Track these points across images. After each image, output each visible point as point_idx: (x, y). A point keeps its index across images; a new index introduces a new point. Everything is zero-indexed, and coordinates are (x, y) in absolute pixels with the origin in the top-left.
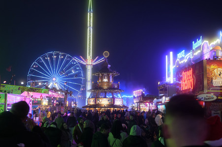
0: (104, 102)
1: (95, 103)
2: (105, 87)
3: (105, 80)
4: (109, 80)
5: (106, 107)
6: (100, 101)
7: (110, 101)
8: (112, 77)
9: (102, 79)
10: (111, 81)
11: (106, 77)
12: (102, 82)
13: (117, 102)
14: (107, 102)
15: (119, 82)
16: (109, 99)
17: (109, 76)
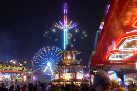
0: (67, 76)
1: (60, 77)
2: (68, 63)
3: (69, 57)
5: (68, 81)
6: (64, 76)
7: (72, 76)
8: (75, 55)
9: (66, 57)
10: (74, 58)
11: (69, 55)
12: (66, 59)
13: (79, 76)
14: (70, 76)
15: (81, 59)
16: (71, 74)
17: (71, 53)
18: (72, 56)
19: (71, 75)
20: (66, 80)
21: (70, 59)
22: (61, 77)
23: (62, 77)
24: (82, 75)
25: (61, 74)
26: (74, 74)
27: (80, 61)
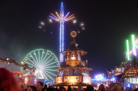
0: (72, 80)
1: (63, 81)
2: (73, 65)
3: (73, 58)
4: (77, 58)
5: (74, 86)
6: (68, 79)
7: (78, 79)
8: (80, 55)
9: (70, 57)
10: (79, 59)
11: (74, 55)
12: (70, 60)
13: (86, 80)
14: (76, 80)
15: (87, 61)
16: (77, 77)
17: (76, 54)
18: (76, 57)
19: (77, 78)
20: (71, 84)
22: (65, 80)
23: (66, 80)
24: (88, 79)
25: (64, 77)
26: (81, 77)
27: (86, 63)
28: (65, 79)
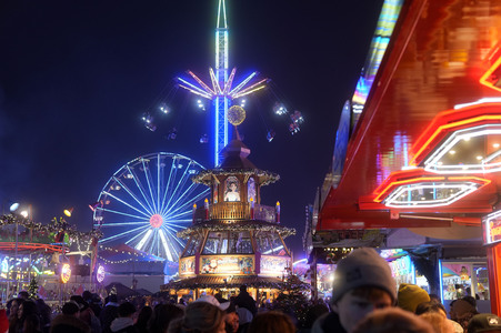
0: (227, 267)
1: (197, 271)
2: (230, 218)
4: (244, 194)
5: (229, 286)
6: (213, 265)
7: (245, 265)
8: (257, 185)
9: (221, 194)
10: (252, 198)
11: (234, 187)
12: (222, 203)
13: (270, 267)
14: (236, 267)
15: (278, 204)
16: (241, 257)
17: (242, 182)
18: (243, 191)
19: (241, 262)
20: (222, 281)
21: (236, 203)
22: (204, 269)
23: (207, 267)
24: (281, 264)
25: (201, 259)
26: (253, 257)
27: (276, 210)
28: (205, 264)
